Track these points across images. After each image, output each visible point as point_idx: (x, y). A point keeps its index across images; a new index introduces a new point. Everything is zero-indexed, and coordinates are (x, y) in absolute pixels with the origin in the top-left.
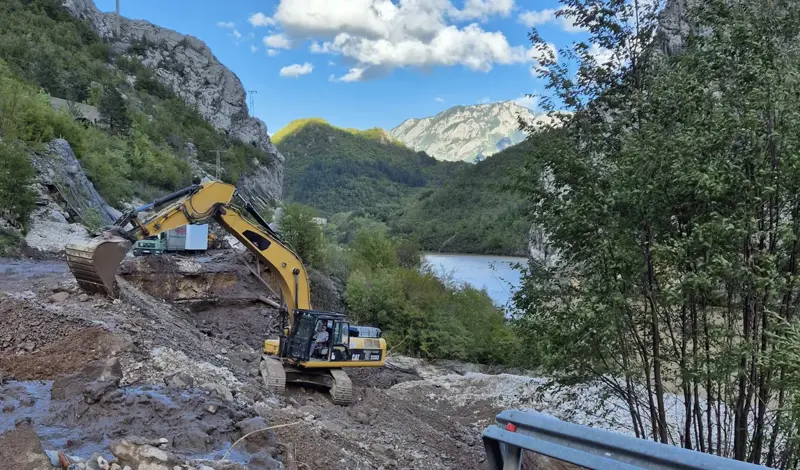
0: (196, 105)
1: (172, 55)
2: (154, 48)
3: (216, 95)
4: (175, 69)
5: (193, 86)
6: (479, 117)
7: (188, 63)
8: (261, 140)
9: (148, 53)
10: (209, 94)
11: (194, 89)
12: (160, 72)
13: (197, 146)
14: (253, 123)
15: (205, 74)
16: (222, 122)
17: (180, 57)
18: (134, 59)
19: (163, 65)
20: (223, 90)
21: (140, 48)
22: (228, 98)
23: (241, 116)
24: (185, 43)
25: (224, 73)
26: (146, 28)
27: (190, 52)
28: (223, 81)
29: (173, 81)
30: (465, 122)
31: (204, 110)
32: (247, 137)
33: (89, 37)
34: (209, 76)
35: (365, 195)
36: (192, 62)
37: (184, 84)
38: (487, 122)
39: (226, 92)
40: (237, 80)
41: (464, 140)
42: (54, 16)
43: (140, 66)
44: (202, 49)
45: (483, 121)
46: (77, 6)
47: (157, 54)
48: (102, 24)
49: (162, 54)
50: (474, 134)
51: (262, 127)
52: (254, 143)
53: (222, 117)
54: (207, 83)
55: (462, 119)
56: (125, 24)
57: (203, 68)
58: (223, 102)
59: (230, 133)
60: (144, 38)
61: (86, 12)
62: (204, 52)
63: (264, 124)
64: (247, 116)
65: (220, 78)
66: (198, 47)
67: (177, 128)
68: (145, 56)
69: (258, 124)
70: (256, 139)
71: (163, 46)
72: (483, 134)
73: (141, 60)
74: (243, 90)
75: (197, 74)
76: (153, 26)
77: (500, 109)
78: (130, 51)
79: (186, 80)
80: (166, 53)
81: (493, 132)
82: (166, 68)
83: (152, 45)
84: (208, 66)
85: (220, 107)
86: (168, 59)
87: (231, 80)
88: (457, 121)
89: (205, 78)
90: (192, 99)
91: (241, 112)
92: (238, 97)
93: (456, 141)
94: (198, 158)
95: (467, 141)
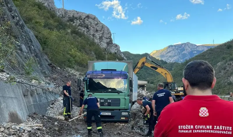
0: (93, 39)
1: (84, 21)
2: (77, 19)
3: (101, 35)
4: (85, 27)
5: (92, 32)
6: (178, 48)
7: (89, 24)
8: (118, 52)
9: (75, 21)
10: (98, 35)
11: (92, 33)
12: (80, 27)
13: (95, 54)
14: (115, 45)
15: (96, 27)
16: (104, 45)
17: (87, 22)
18: (70, 24)
19: (81, 25)
20: (103, 33)
21: (72, 20)
22: (105, 36)
23: (110, 43)
24: (88, 17)
25: (103, 27)
26: (74, 12)
27: (90, 20)
28: (103, 29)
29: (84, 30)
30: (173, 50)
31: (96, 41)
32: (113, 51)
33: (53, 16)
34: (98, 28)
35: (143, 75)
36: (91, 23)
37: (88, 32)
38: (181, 50)
39: (104, 34)
40: (108, 29)
41: (173, 56)
42: (40, 8)
43: (72, 26)
44: (95, 18)
45: (179, 49)
46: (49, 6)
47: (78, 21)
48: (58, 12)
49: (80, 21)
50: (176, 54)
51: (118, 47)
52: (115, 53)
53: (103, 43)
54: (97, 31)
55: (172, 49)
56: (66, 12)
57: (95, 25)
58: (103, 38)
59: (107, 49)
60: (73, 16)
61: (52, 8)
62: (95, 19)
63: (119, 46)
64: (112, 43)
65: (102, 29)
66: (93, 17)
67: (88, 46)
68: (74, 22)
69: (117, 46)
70: (116, 51)
71: (80, 18)
72: (179, 54)
73: (72, 24)
74: (111, 33)
75: (93, 27)
76: (77, 11)
77: (185, 45)
78: (68, 21)
79: (89, 30)
80: (81, 21)
81: (183, 53)
82: (81, 26)
83: (76, 18)
84: (97, 24)
85: (102, 39)
86: (82, 23)
87: (106, 29)
88: (170, 50)
89: (96, 29)
90: (92, 37)
91: (110, 41)
92: (109, 35)
93: (170, 57)
94: (96, 58)
95: (174, 56)
